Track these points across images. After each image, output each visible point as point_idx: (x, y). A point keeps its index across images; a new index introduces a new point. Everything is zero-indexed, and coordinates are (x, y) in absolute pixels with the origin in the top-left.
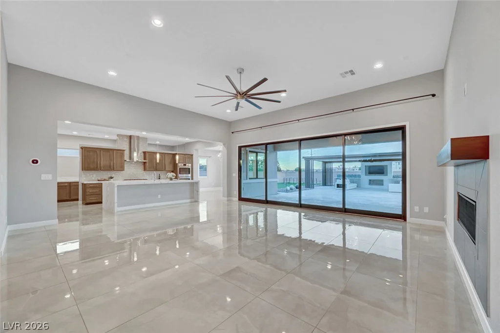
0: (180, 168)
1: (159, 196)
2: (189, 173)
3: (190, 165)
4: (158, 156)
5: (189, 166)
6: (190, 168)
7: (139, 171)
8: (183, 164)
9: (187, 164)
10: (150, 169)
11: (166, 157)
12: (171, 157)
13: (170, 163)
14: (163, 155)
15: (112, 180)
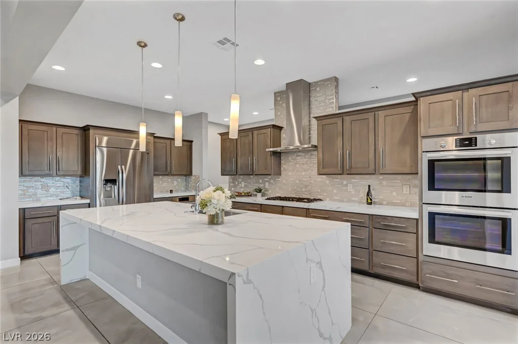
1: (139, 282)
10: (326, 171)
11: (381, 120)
12: (407, 116)
13: (403, 142)
14: (370, 116)
15: (259, 195)
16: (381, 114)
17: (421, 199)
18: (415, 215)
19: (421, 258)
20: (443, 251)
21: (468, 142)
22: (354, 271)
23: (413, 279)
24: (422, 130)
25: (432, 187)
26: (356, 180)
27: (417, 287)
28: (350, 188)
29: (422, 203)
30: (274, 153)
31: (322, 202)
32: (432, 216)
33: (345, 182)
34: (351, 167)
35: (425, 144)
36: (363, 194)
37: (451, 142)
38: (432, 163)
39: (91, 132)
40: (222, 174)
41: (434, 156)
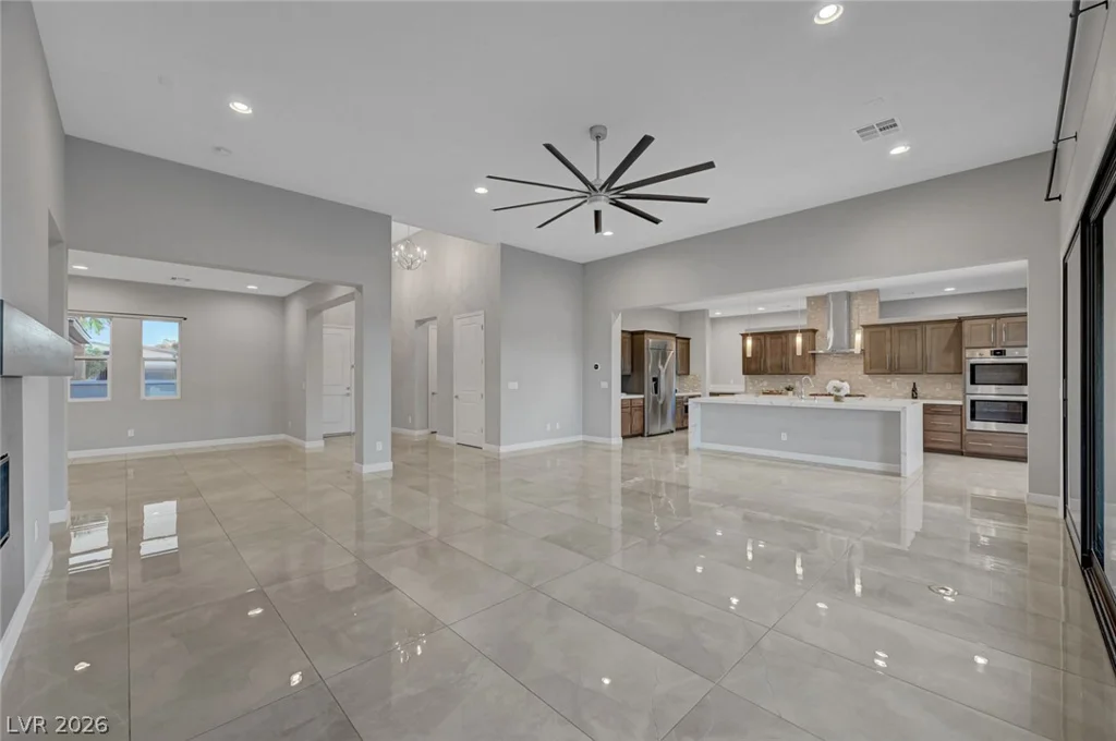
2: (1024, 383)
4: (799, 340)
5: (1020, 355)
7: (855, 375)
9: (1009, 351)
10: (873, 371)
11: (929, 332)
12: (952, 330)
13: (948, 349)
14: (918, 328)
15: (791, 393)
16: (929, 327)
17: (965, 390)
18: (960, 403)
19: (965, 432)
20: (978, 425)
21: (999, 353)
22: (926, 450)
23: (958, 447)
24: (966, 342)
25: (973, 382)
26: (900, 379)
27: (962, 454)
28: (894, 385)
29: (965, 394)
30: (814, 354)
31: (864, 399)
32: (973, 403)
33: (889, 381)
34: (899, 368)
35: (968, 353)
36: (909, 390)
37: (987, 352)
38: (973, 367)
39: (646, 336)
40: (744, 373)
41: (973, 361)
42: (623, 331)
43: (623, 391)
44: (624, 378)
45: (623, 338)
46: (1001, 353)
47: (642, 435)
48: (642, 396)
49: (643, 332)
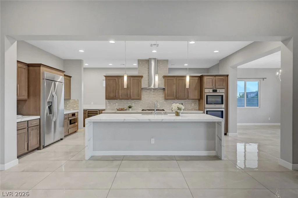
0: (207, 96)
1: (153, 141)
2: (222, 103)
3: (223, 91)
5: (221, 92)
6: (224, 94)
7: (158, 100)
8: (211, 91)
9: (218, 90)
10: (169, 98)
12: (197, 81)
13: (196, 89)
15: (131, 109)
17: (204, 106)
24: (205, 86)
25: (207, 103)
29: (205, 108)
32: (207, 112)
39: (42, 68)
40: (106, 99)
41: (208, 94)
42: (18, 62)
43: (18, 113)
44: (20, 102)
45: (18, 68)
46: (215, 91)
47: (38, 149)
48: (38, 117)
49: (39, 65)
